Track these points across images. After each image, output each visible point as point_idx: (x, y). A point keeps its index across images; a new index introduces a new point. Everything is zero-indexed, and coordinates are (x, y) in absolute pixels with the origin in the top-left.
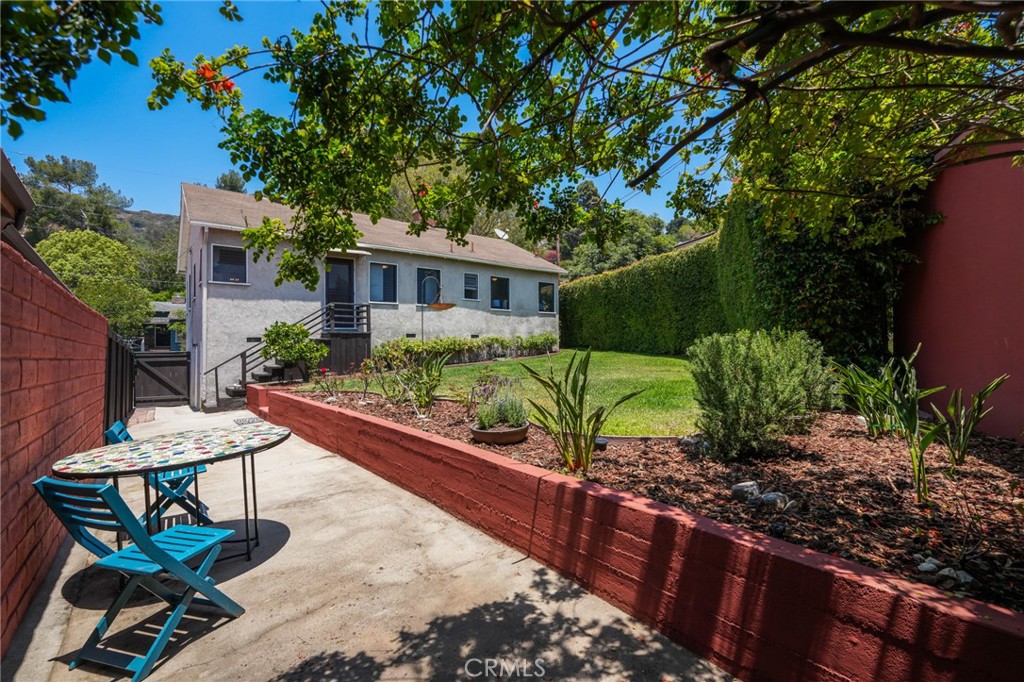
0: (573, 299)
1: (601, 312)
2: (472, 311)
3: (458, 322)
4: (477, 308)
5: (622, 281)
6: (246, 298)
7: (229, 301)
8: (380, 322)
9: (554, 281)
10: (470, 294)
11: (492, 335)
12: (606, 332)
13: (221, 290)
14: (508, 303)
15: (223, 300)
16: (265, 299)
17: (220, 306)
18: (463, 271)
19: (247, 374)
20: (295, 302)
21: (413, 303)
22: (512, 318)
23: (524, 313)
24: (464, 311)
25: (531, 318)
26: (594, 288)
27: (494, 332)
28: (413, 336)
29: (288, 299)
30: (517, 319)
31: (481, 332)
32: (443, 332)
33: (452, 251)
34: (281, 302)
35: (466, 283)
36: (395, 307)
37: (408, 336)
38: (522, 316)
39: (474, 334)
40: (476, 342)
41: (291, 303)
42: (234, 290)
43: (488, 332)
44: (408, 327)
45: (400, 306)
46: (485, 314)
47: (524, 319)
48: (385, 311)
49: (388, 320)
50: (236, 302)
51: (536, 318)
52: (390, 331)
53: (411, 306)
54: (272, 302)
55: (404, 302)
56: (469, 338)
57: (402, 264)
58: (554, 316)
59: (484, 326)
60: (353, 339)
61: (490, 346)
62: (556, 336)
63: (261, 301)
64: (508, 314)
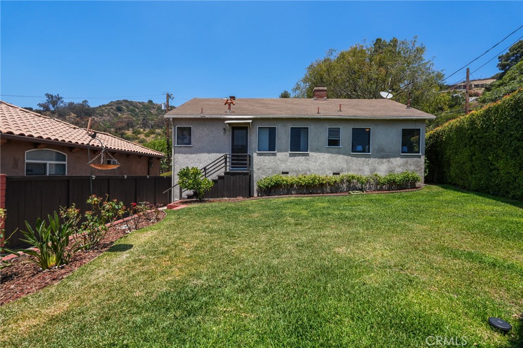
0: (442, 141)
1: (466, 152)
2: (334, 155)
3: (322, 163)
4: (339, 153)
5: (489, 119)
6: (191, 153)
7: (184, 155)
8: (264, 164)
9: (422, 127)
10: (333, 142)
11: (351, 173)
12: (471, 173)
13: (180, 149)
14: (369, 147)
15: (181, 154)
16: (200, 153)
17: (180, 157)
18: (328, 126)
19: (183, 194)
20: (215, 154)
21: (287, 151)
22: (372, 160)
23: (384, 155)
24: (327, 155)
25: (392, 159)
26: (459, 130)
27: (355, 171)
28: (287, 173)
29: (211, 153)
30: (377, 160)
31: (342, 171)
32: (310, 170)
33: (318, 113)
34: (208, 154)
35: (329, 135)
36: (275, 155)
37: (283, 173)
38: (382, 157)
39: (335, 172)
40: (338, 178)
41: (213, 154)
42: (186, 149)
43: (348, 170)
44: (283, 167)
45: (278, 154)
46: (346, 157)
47: (385, 160)
48: (267, 157)
49: (269, 163)
50: (186, 155)
51: (398, 159)
52: (271, 170)
53: (285, 153)
54: (203, 154)
55: (281, 151)
56: (331, 175)
57: (279, 126)
58: (419, 157)
59: (345, 166)
60: (238, 176)
61: (349, 181)
62: (421, 175)
63: (198, 154)
64: (369, 157)
